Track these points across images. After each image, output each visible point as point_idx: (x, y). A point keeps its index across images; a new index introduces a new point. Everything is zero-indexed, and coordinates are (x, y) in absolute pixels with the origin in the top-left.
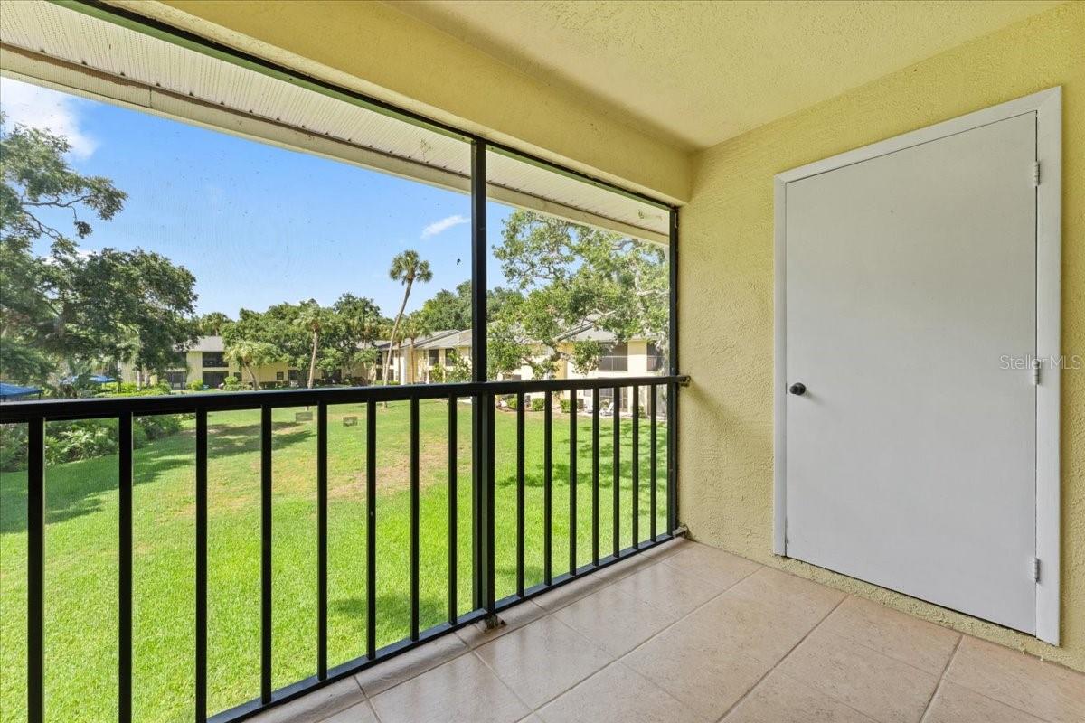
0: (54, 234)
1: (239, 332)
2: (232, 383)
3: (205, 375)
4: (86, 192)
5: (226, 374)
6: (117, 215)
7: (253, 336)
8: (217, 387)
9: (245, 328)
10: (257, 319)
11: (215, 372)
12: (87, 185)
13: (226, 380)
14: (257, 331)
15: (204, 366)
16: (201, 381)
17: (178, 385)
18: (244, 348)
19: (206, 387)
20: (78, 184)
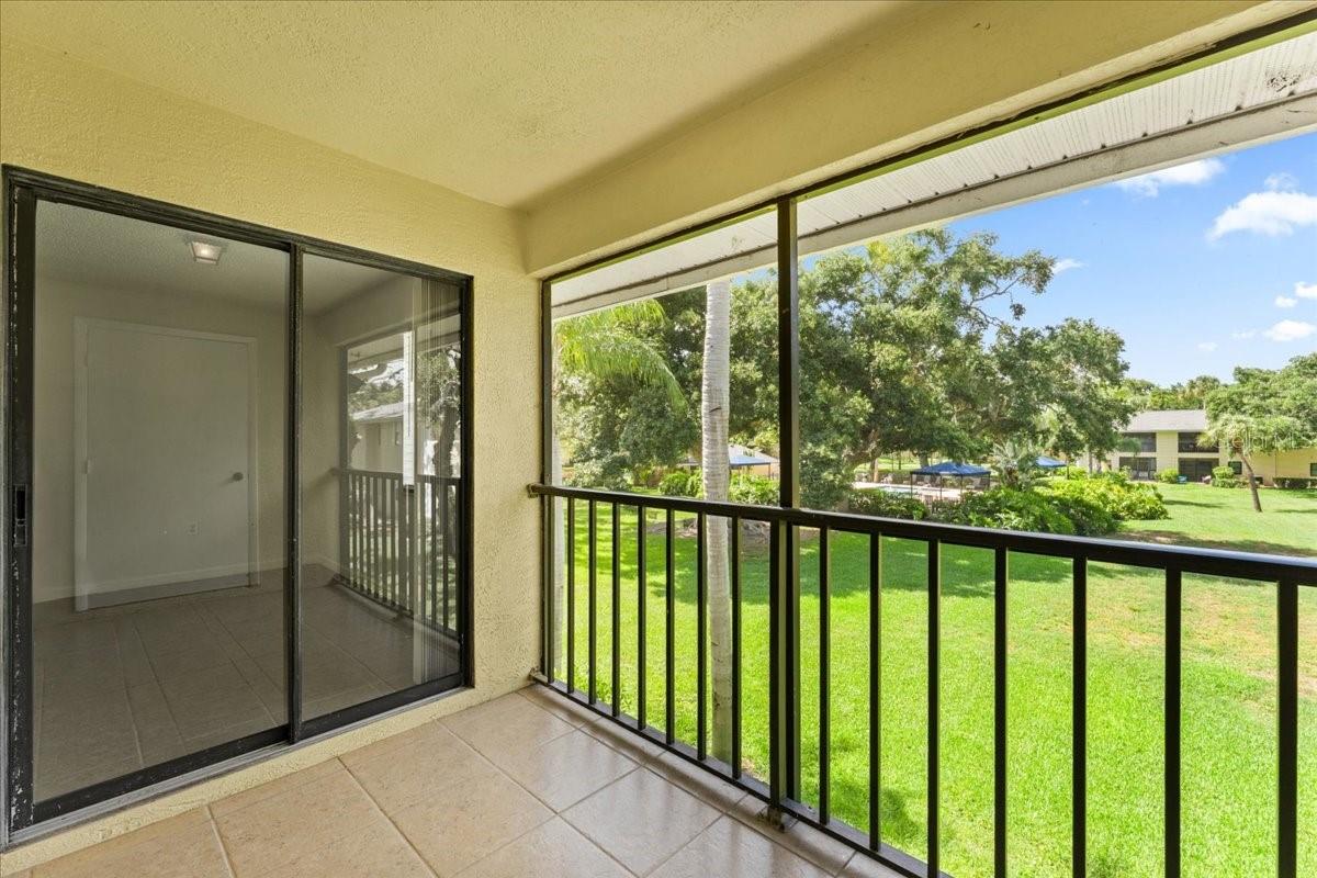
0: (996, 322)
1: (1232, 400)
2: (1224, 476)
3: (1183, 463)
4: (1021, 271)
5: (1216, 462)
6: (1049, 286)
7: (1257, 407)
8: (1201, 480)
9: (1241, 395)
10: (1266, 380)
11: (1197, 459)
12: (1019, 265)
13: (1215, 471)
14: (1264, 398)
15: (1180, 450)
16: (1176, 470)
17: (1146, 474)
18: (1232, 425)
19: (1183, 479)
20: (1008, 269)
